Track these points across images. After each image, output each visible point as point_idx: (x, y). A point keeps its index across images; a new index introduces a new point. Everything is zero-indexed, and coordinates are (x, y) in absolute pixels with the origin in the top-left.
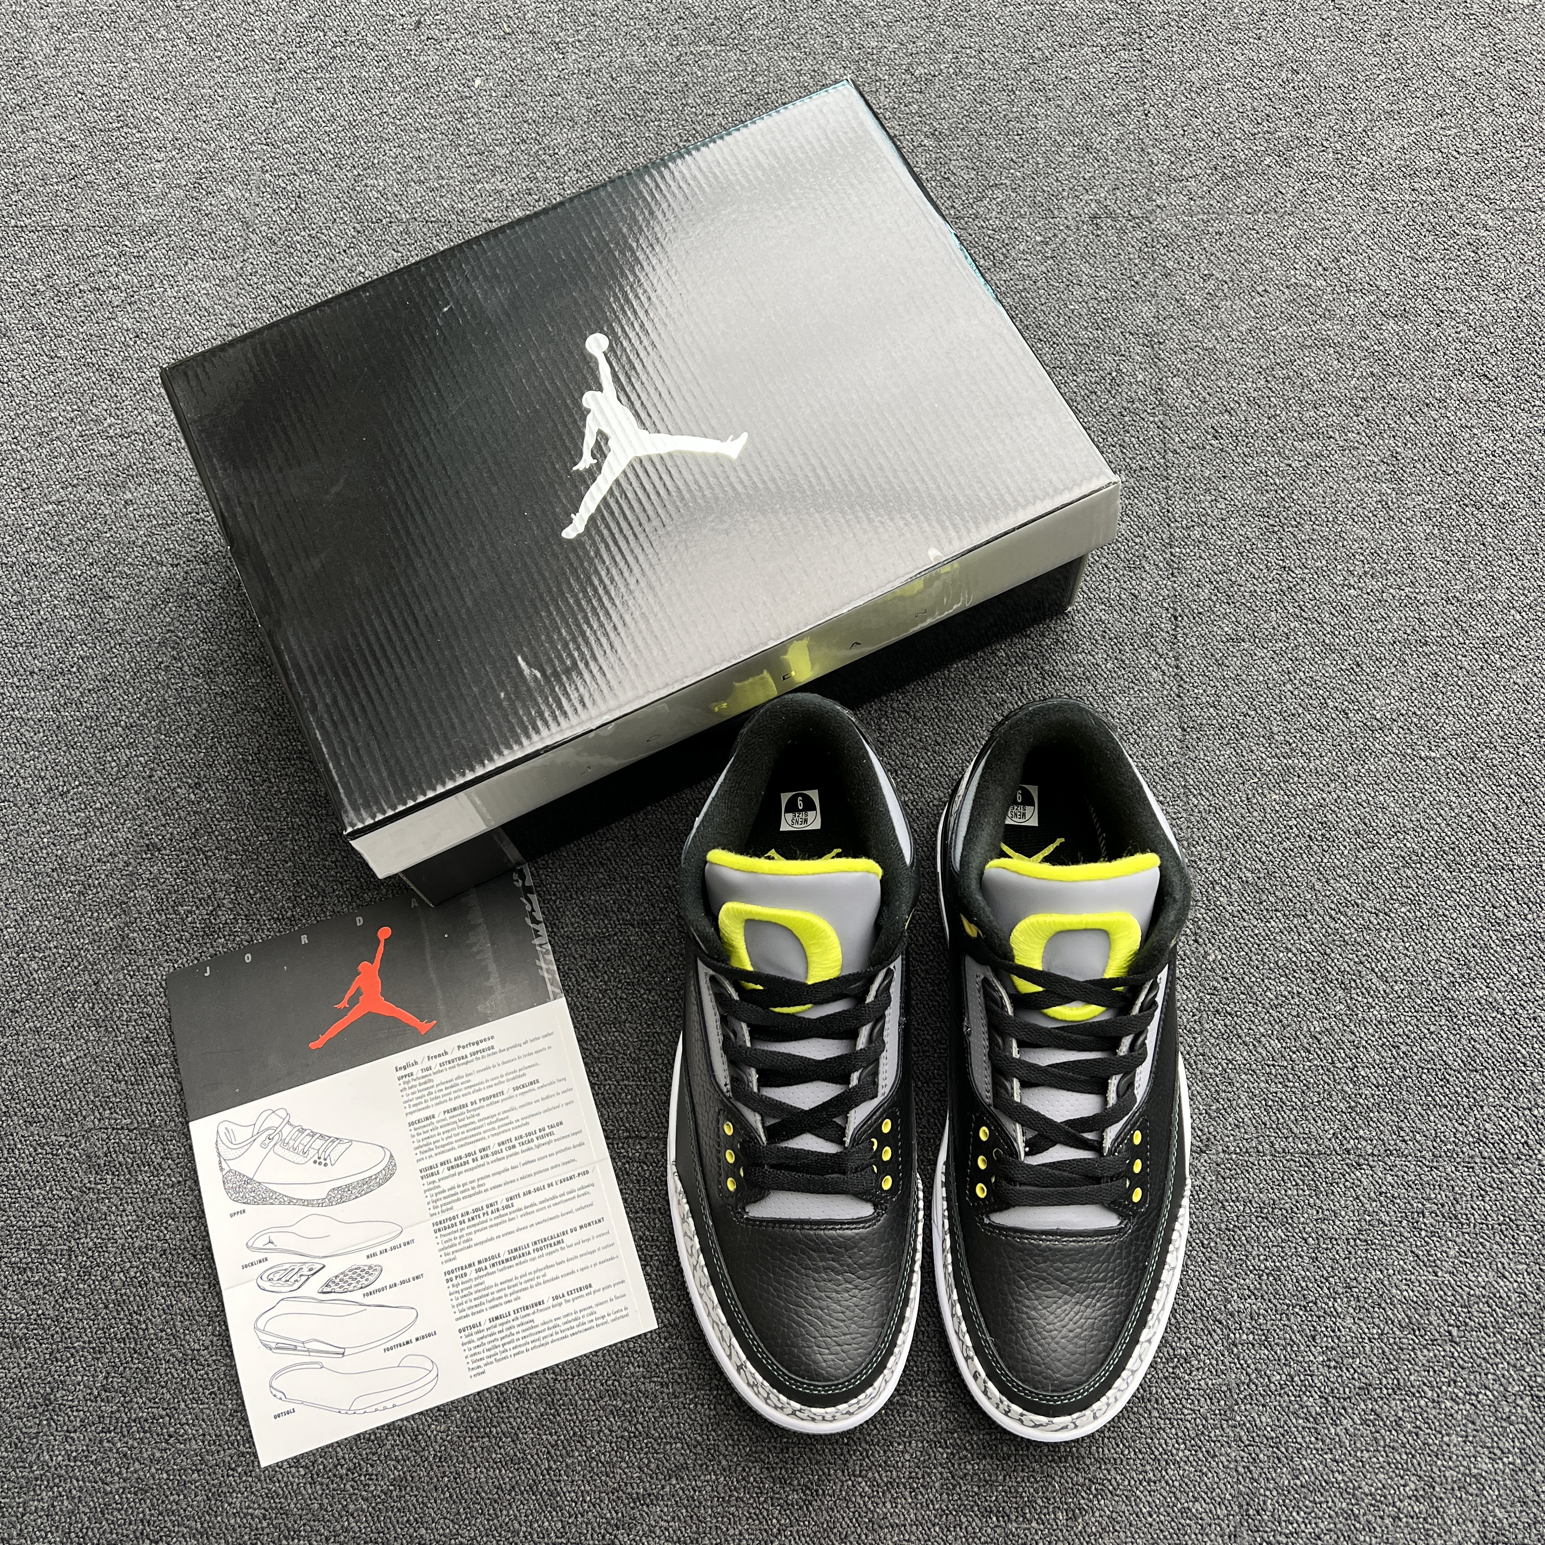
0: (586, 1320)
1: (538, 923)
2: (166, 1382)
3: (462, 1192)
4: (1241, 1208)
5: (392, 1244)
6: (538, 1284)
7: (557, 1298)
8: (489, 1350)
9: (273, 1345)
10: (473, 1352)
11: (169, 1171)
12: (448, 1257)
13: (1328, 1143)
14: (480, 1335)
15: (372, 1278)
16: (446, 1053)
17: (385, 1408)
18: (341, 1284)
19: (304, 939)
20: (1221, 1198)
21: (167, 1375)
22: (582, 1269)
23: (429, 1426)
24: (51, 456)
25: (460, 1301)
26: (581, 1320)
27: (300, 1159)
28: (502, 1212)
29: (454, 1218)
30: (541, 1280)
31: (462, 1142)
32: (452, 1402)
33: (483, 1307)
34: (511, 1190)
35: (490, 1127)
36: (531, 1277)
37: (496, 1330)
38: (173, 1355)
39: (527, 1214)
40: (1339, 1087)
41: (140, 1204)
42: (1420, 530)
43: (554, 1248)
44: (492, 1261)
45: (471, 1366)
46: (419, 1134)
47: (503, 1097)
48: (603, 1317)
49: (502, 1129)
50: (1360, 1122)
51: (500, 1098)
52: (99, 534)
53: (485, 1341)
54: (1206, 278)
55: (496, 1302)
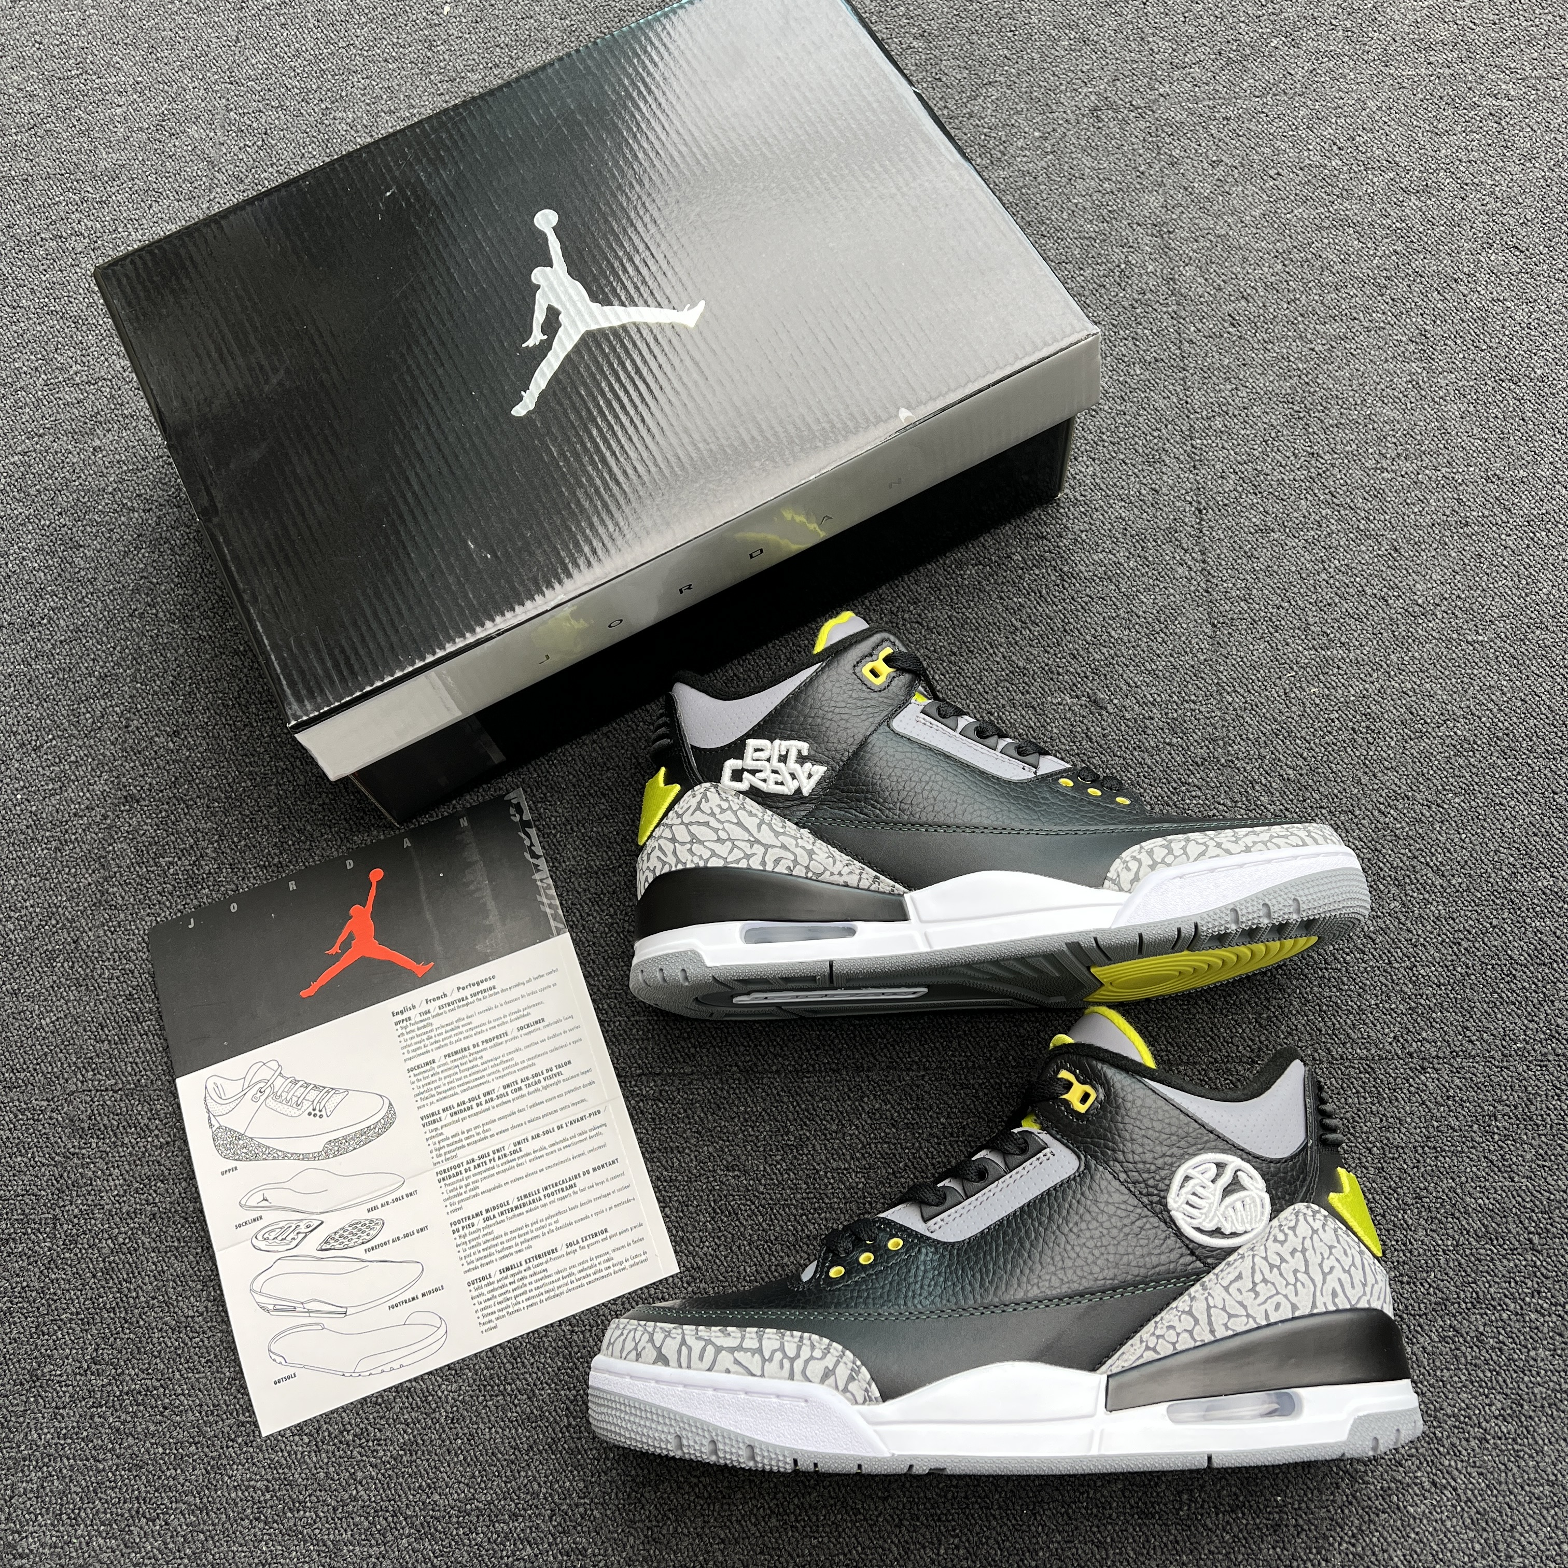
0: (603, 1266)
1: (538, 857)
2: (159, 1352)
3: (467, 1138)
5: (394, 1196)
6: (551, 1231)
7: (571, 1245)
8: (500, 1303)
9: (271, 1307)
10: (483, 1305)
11: (156, 1132)
12: (453, 1207)
13: (1388, 1048)
14: (491, 1288)
15: (373, 1233)
16: (445, 995)
17: (392, 1369)
18: (341, 1240)
19: (292, 886)
21: (160, 1344)
22: (597, 1214)
23: (439, 1386)
24: (16, 407)
25: (468, 1252)
26: (598, 1268)
27: (295, 1112)
28: (509, 1158)
29: (459, 1166)
30: (553, 1227)
31: (465, 1087)
32: (463, 1360)
33: (493, 1258)
34: (518, 1135)
35: (494, 1069)
36: (543, 1224)
37: (507, 1282)
38: (166, 1323)
39: (537, 1158)
40: (1398, 988)
41: (127, 1167)
42: (1454, 409)
43: (566, 1193)
44: (501, 1210)
45: (482, 1320)
46: (418, 1080)
47: (506, 1038)
48: (621, 1263)
49: (506, 1072)
50: (1422, 1023)
51: (503, 1039)
52: (67, 482)
53: (496, 1293)
54: (1214, 164)
55: (507, 1252)
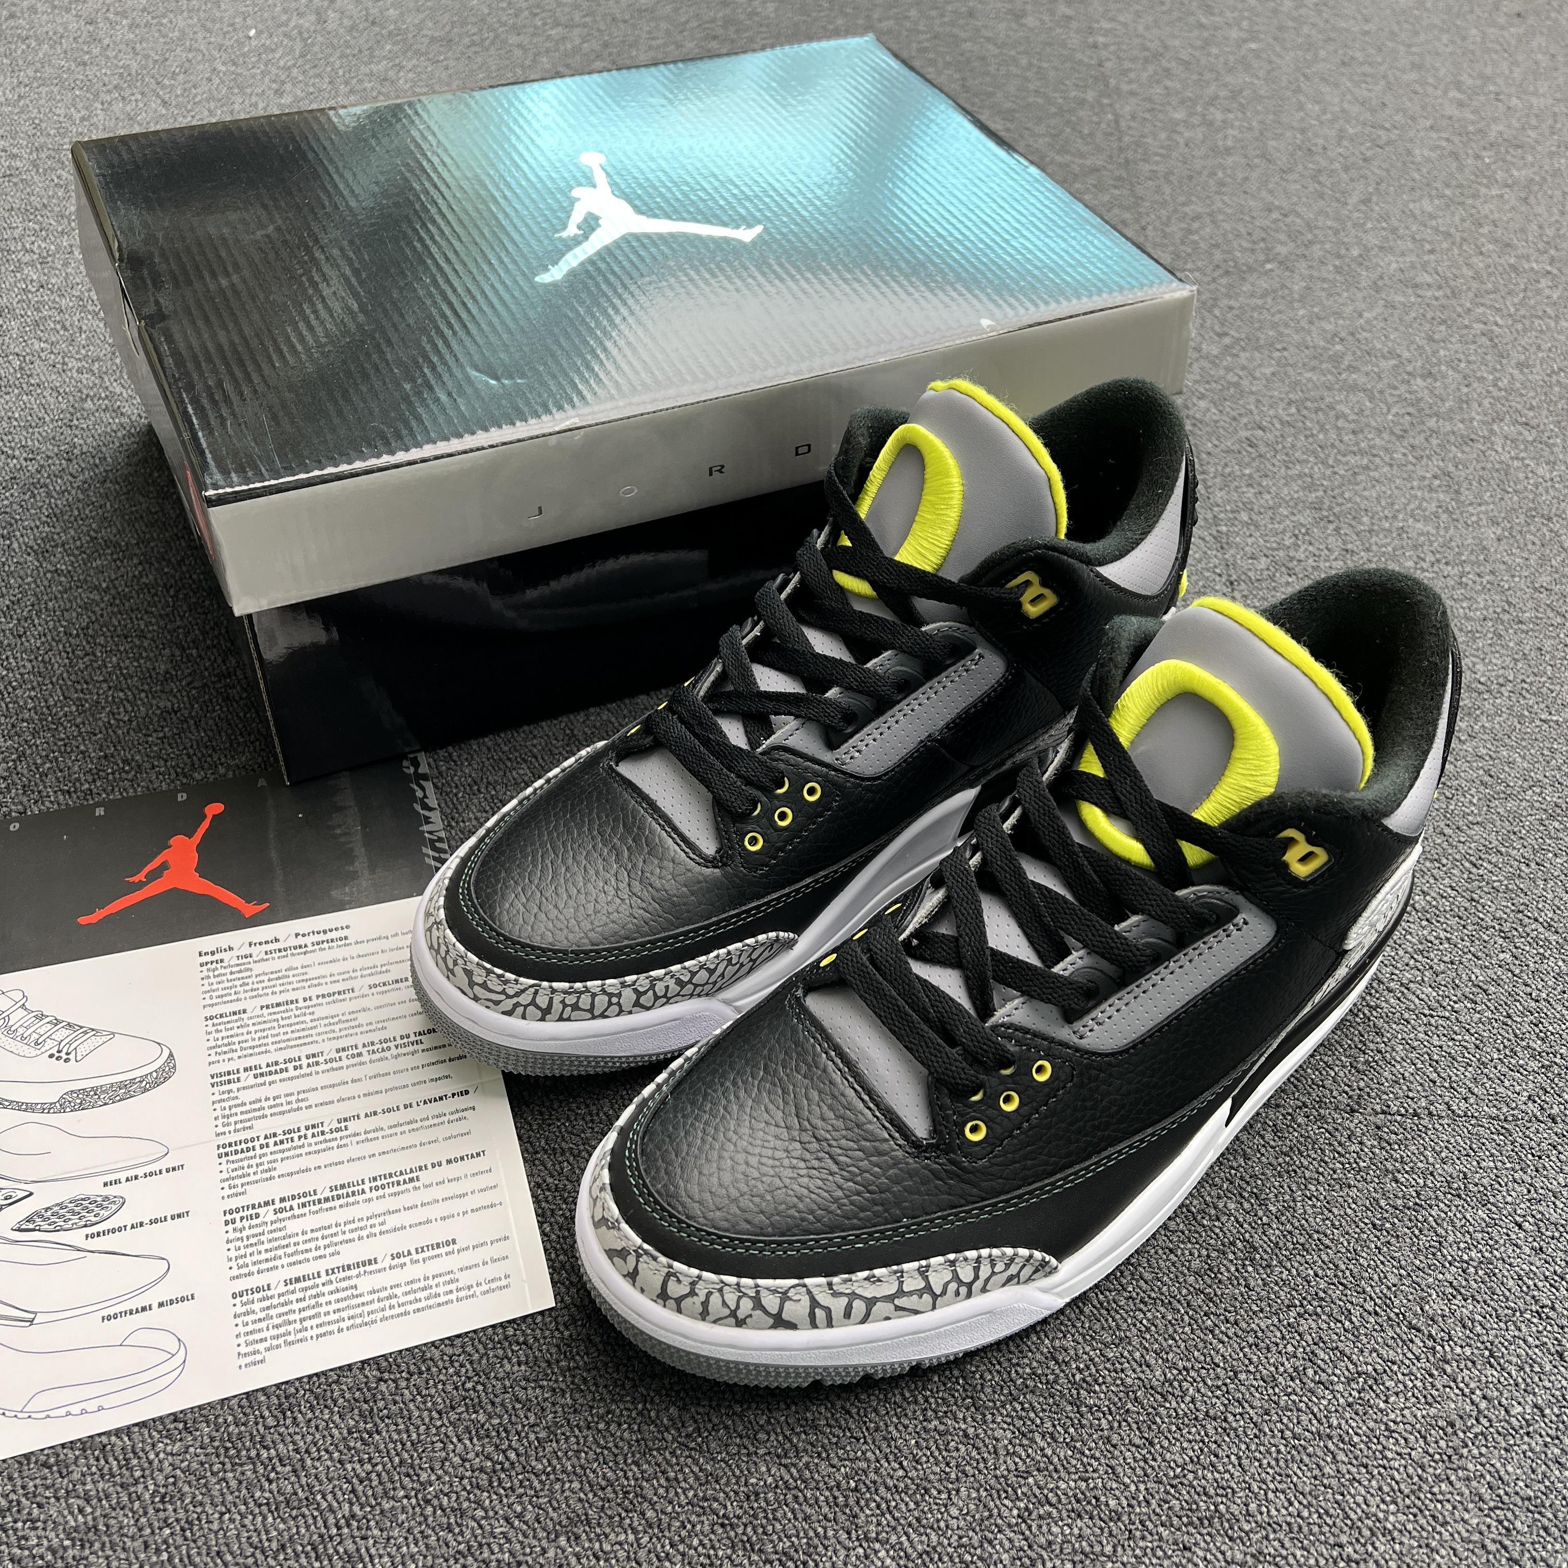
0: (441, 1290)
1: (431, 809)
3: (271, 1107)
4: (1421, 1181)
5: (148, 1169)
6: (372, 1235)
7: (399, 1256)
8: (277, 1327)
10: (250, 1328)
12: (233, 1191)
14: (267, 1303)
15: (106, 1213)
16: (277, 940)
17: (84, 1412)
18: (53, 1219)
19: (100, 812)
20: (1391, 1168)
22: (443, 1218)
23: (153, 1445)
25: (242, 1252)
26: (433, 1291)
27: (29, 1052)
28: (328, 1136)
29: (253, 1140)
30: (377, 1230)
31: (283, 1045)
32: (200, 1407)
33: (278, 1263)
34: (346, 1109)
35: (328, 1029)
36: (362, 1224)
37: (293, 1297)
39: (368, 1140)
40: (1524, 1044)
43: (402, 1187)
44: (303, 1200)
45: (243, 1349)
46: (217, 1031)
47: (352, 995)
48: (470, 1287)
49: (344, 1033)
51: (347, 996)
53: (273, 1312)
55: (300, 1257)
